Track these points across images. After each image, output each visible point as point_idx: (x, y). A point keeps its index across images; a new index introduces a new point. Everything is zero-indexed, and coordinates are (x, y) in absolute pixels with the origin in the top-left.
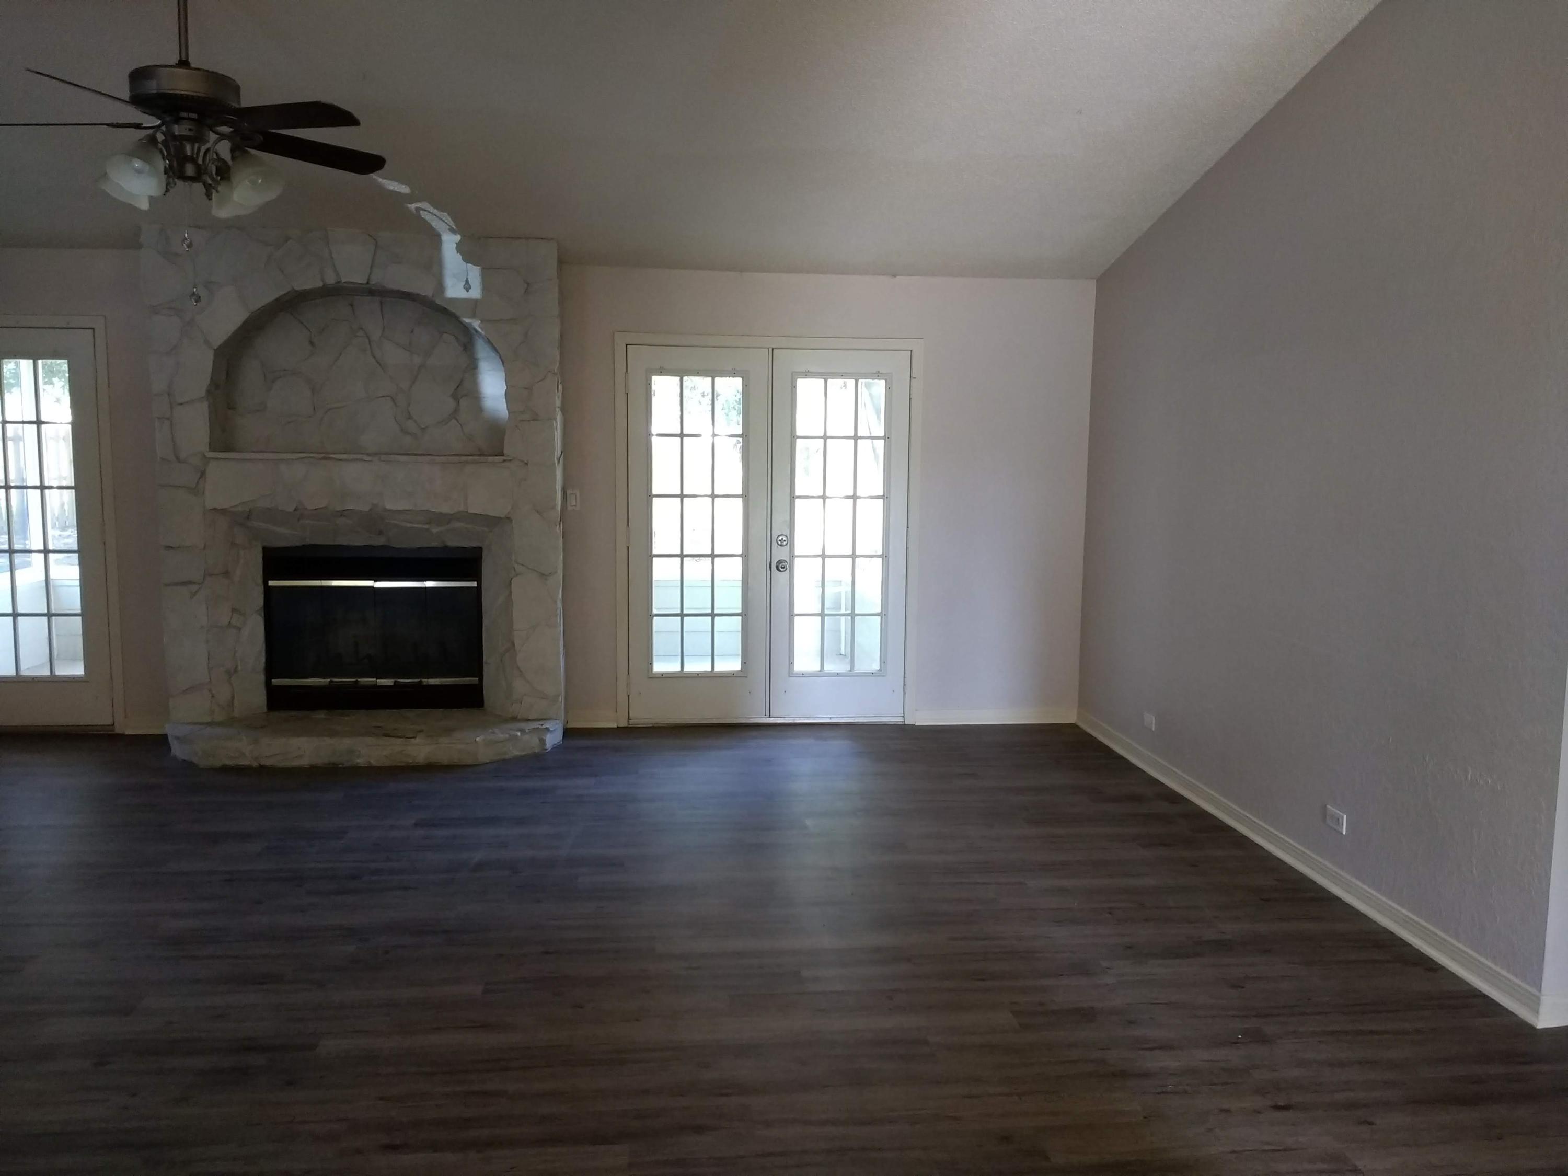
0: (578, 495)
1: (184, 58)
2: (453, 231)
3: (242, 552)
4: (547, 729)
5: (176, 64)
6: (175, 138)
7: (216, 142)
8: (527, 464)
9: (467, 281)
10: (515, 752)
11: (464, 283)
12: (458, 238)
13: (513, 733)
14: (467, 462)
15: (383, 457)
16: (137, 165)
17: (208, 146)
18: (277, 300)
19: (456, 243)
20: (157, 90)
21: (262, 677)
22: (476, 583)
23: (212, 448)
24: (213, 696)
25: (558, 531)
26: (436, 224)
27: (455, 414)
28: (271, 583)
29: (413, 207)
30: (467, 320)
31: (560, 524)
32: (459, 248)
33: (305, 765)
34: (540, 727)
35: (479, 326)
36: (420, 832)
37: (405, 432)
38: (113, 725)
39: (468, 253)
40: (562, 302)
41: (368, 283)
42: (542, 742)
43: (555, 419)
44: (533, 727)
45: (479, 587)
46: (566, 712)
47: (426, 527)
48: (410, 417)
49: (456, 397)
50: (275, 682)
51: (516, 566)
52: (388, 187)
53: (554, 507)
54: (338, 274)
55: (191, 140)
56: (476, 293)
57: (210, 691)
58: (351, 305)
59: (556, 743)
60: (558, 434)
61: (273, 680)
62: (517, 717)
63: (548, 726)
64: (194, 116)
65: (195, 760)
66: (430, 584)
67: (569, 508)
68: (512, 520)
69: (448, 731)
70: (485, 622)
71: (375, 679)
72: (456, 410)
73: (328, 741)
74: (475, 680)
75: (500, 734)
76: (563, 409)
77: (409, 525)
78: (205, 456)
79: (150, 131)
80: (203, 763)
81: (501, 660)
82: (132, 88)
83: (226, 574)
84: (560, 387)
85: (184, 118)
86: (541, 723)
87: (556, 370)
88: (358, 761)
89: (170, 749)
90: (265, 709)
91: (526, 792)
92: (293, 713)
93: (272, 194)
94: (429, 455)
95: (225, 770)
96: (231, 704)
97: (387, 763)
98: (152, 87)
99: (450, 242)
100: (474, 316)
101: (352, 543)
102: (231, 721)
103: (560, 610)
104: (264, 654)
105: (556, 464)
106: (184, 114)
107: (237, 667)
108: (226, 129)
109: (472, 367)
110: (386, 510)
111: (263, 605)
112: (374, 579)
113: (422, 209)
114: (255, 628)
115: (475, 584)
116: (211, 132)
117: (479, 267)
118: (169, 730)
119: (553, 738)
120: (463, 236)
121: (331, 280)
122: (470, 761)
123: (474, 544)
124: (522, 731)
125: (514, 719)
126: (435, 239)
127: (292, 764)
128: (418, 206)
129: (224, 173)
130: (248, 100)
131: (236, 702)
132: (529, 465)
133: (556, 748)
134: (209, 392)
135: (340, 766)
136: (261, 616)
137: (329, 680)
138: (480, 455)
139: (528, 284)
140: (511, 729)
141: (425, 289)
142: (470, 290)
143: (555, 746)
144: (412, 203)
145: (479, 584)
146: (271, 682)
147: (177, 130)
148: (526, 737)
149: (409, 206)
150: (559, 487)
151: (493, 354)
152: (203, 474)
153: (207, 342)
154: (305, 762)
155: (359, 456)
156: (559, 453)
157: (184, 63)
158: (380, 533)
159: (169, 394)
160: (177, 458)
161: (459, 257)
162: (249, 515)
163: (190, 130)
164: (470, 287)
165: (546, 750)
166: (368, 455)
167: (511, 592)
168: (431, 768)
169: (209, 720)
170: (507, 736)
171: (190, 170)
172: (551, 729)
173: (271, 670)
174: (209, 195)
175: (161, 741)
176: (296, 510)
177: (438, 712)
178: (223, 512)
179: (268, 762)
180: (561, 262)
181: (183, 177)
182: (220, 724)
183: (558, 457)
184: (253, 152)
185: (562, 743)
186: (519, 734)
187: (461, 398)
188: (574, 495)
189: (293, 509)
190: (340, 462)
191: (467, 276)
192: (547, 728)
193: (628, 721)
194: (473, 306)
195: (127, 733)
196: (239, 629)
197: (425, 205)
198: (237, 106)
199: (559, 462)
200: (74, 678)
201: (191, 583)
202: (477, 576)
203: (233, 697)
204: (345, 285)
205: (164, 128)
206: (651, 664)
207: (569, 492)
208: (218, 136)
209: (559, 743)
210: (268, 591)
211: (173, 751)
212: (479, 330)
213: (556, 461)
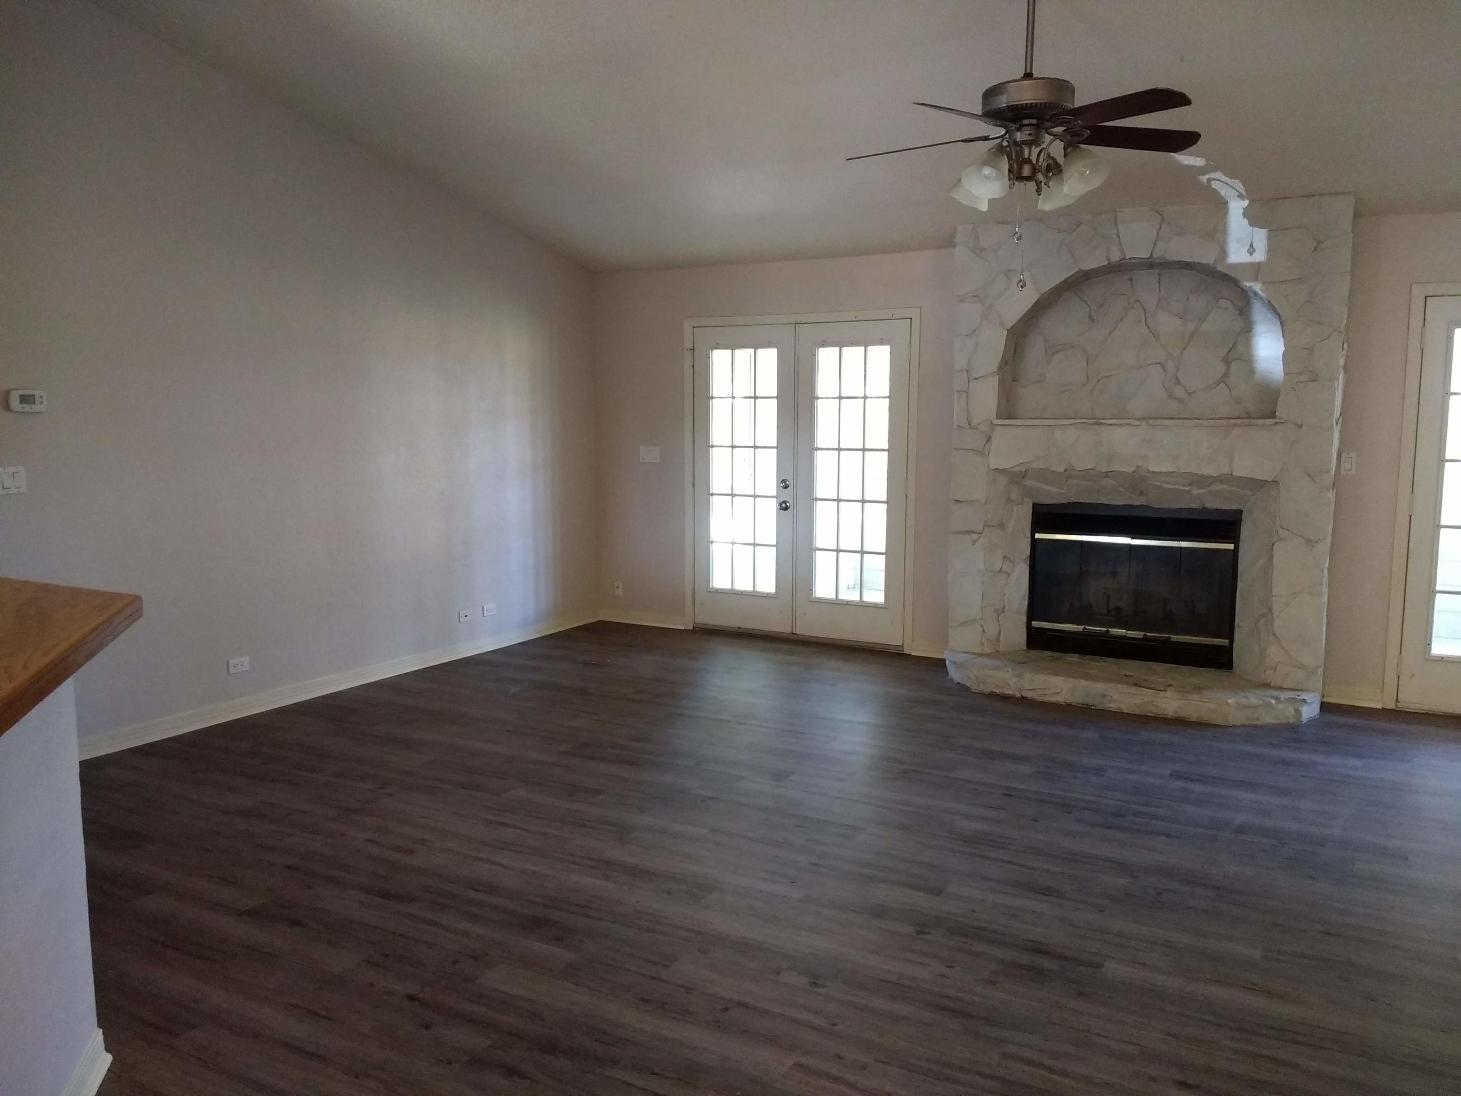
0: (1354, 459)
1: (1028, 71)
2: (1241, 196)
3: (1015, 508)
4: (1304, 701)
5: (1022, 77)
6: (1016, 143)
7: (1051, 142)
8: (1301, 426)
9: (1252, 245)
10: (1268, 719)
11: (1248, 247)
12: (1246, 203)
13: (1269, 699)
14: (1235, 425)
15: (1151, 422)
16: (986, 172)
17: (1044, 146)
18: (1065, 281)
19: (1244, 209)
20: (1007, 103)
21: (1024, 619)
22: (1233, 545)
23: (999, 416)
24: (983, 631)
25: (1330, 496)
26: (1224, 191)
27: (1224, 378)
28: (1038, 536)
29: (1204, 178)
30: (1248, 284)
31: (1333, 489)
32: (1246, 213)
33: (1060, 702)
34: (1297, 697)
35: (1261, 290)
36: (1177, 784)
37: (1170, 396)
38: (903, 646)
39: (1253, 218)
40: (1353, 258)
41: (1151, 257)
42: (1298, 713)
43: (1338, 379)
44: (1288, 697)
45: (1236, 552)
46: (1324, 686)
47: (1187, 488)
48: (1178, 382)
49: (1227, 361)
50: (1035, 624)
51: (1280, 530)
52: (1183, 162)
53: (1328, 471)
54: (1123, 252)
55: (1030, 144)
56: (1260, 256)
57: (981, 626)
58: (1131, 280)
59: (1312, 716)
60: (1339, 395)
61: (1033, 622)
62: (1270, 684)
63: (1305, 698)
64: (1034, 121)
65: (968, 684)
66: (1184, 544)
67: (1343, 472)
68: (1279, 484)
69: (1198, 689)
70: (1240, 585)
71: (1125, 631)
72: (1226, 375)
73: (1083, 683)
74: (1225, 642)
75: (1253, 698)
76: (1345, 368)
77: (1169, 486)
78: (992, 423)
79: (998, 141)
80: (975, 688)
81: (1256, 626)
82: (984, 106)
83: (1001, 526)
84: (1346, 345)
85: (1026, 125)
86: (1298, 693)
87: (1342, 329)
88: (1110, 705)
89: (947, 673)
90: (1024, 647)
91: (1286, 763)
92: (1050, 653)
93: (1096, 182)
94: (1197, 419)
95: (992, 696)
96: (998, 639)
97: (1137, 711)
98: (1003, 101)
99: (1237, 207)
100: (1256, 279)
101: (1114, 503)
102: (995, 655)
103: (1325, 580)
104: (1027, 598)
105: (1335, 426)
106: (1026, 122)
107: (1004, 607)
108: (1059, 129)
109: (1247, 330)
110: (1150, 472)
111: (1029, 554)
112: (1132, 536)
113: (1214, 179)
114: (1021, 574)
115: (1231, 546)
116: (1046, 135)
117: (1265, 230)
118: (946, 655)
119: (1310, 711)
120: (1252, 201)
121: (1116, 257)
122: (1220, 722)
123: (1234, 507)
124: (1277, 699)
125: (1266, 686)
126: (1222, 206)
127: (1051, 699)
128: (1210, 177)
129: (1054, 169)
130: (1081, 99)
131: (1002, 638)
132: (1303, 427)
133: (1312, 722)
134: (1000, 368)
135: (1093, 707)
136: (1027, 564)
137: (1083, 627)
138: (1248, 418)
139: (1319, 242)
140: (1264, 696)
141: (1205, 256)
142: (1254, 254)
143: (1311, 719)
144: (1205, 175)
145: (1237, 546)
146: (1031, 624)
147: (1019, 136)
148: (1281, 706)
149: (1201, 177)
150: (1335, 450)
151: (1270, 315)
152: (989, 439)
153: (1002, 324)
154: (1061, 699)
155: (1128, 421)
156: (1339, 414)
157: (1028, 76)
158: (1141, 493)
159: (967, 371)
160: (969, 425)
161: (1246, 221)
162: (1024, 475)
163: (1030, 134)
164: (1254, 251)
165: (1302, 722)
166: (1137, 419)
167: (1272, 556)
168: (1179, 723)
169: (979, 651)
170: (1261, 702)
171: (1026, 171)
172: (1309, 701)
173: (1031, 615)
174: (1039, 191)
175: (941, 663)
176: (1066, 470)
177: (1186, 669)
178: (1003, 471)
179: (1029, 695)
180: (1357, 215)
181: (1020, 178)
182: (988, 656)
183: (1337, 419)
184: (1082, 146)
185: (1318, 717)
186: (1273, 701)
187: (1233, 360)
188: (1350, 459)
189: (1063, 469)
190: (1110, 426)
191: (1252, 239)
192: (1304, 699)
193: (1396, 704)
194: (1256, 270)
195: (912, 654)
196: (1009, 575)
197: (1218, 175)
198: (1072, 106)
199: (1337, 423)
200: (876, 605)
201: (973, 532)
202: (1235, 539)
203: (1000, 633)
204: (1129, 261)
205: (1007, 136)
206: (1430, 645)
207: (1343, 455)
208: (1052, 137)
209: (1315, 716)
210: (1034, 541)
211: (950, 674)
212: (1260, 293)
213: (1334, 423)
